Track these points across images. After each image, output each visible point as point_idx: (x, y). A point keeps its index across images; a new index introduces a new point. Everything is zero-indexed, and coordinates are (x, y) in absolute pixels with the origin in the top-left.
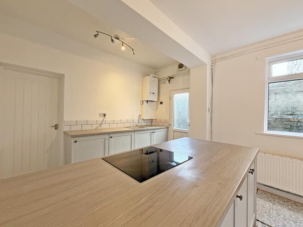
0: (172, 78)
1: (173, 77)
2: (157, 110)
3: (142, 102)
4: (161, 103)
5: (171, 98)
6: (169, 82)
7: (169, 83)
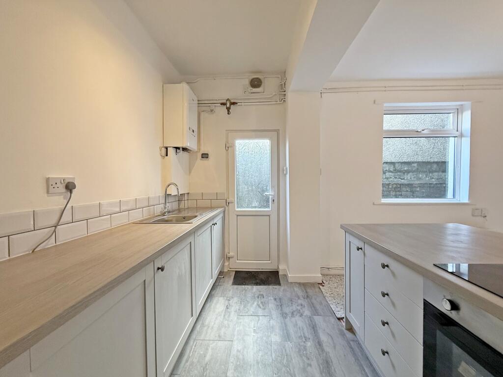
0: (234, 103)
1: (236, 103)
2: (190, 172)
3: (164, 150)
4: (205, 156)
5: (229, 147)
6: (228, 111)
7: (228, 114)
